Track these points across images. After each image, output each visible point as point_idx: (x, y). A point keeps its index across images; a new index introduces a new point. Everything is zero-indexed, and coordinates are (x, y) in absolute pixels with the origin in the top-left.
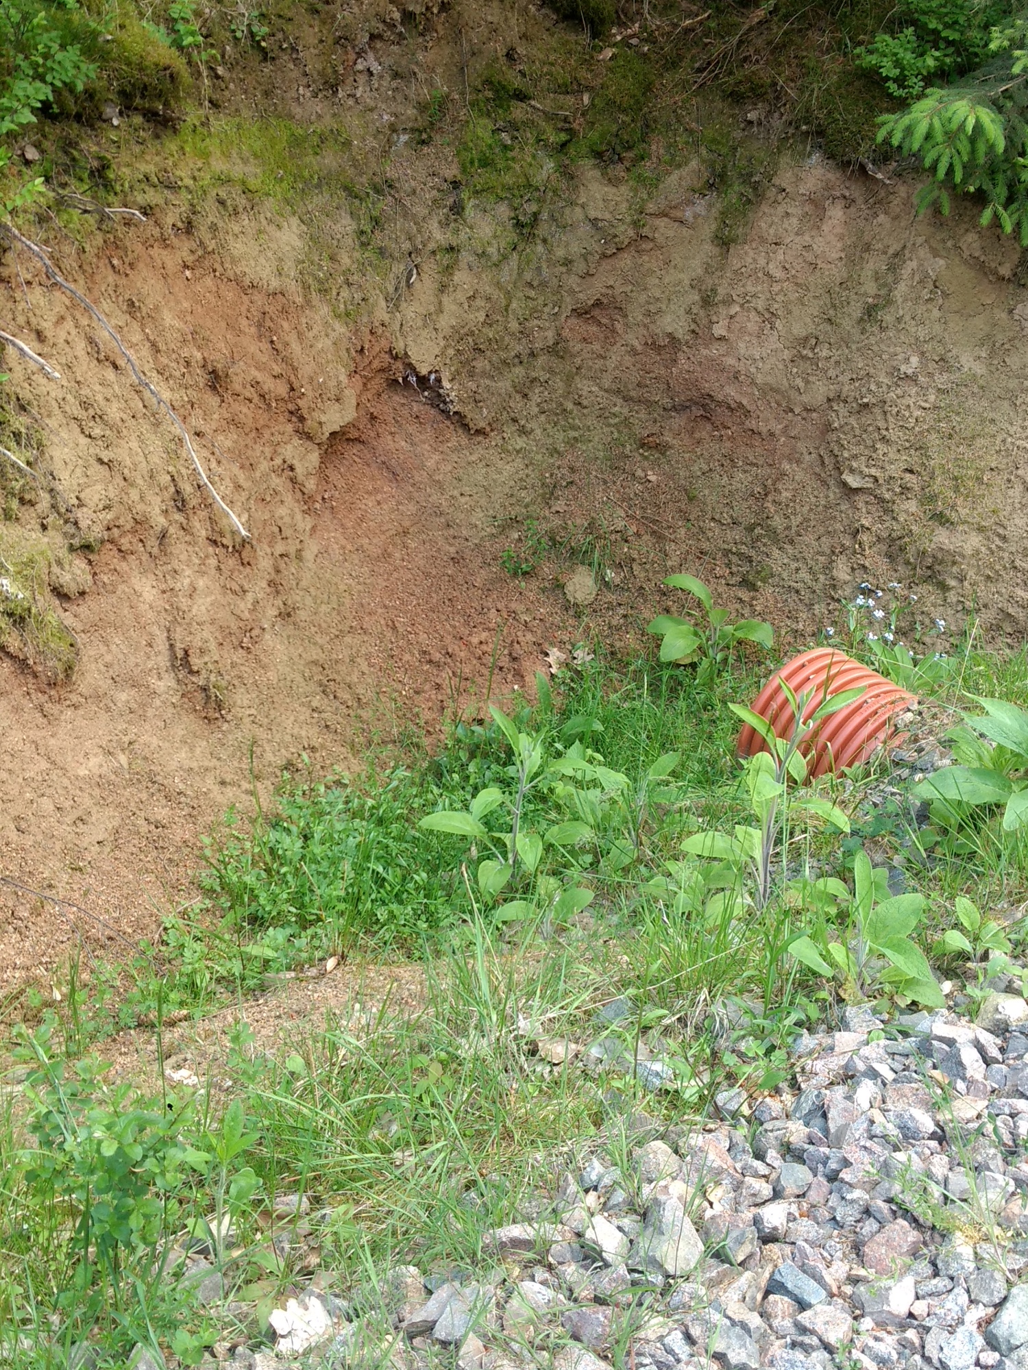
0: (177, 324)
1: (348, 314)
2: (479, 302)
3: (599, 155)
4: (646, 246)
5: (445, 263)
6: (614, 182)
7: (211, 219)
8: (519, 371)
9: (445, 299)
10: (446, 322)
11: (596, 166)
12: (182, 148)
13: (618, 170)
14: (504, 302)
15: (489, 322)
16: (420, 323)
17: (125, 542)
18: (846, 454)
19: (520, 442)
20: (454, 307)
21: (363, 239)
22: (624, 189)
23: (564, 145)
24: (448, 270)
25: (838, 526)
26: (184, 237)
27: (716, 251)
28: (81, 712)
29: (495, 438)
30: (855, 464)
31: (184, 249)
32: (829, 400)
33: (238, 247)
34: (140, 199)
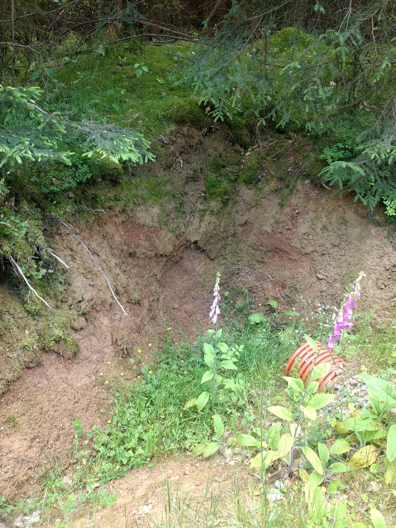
0: (119, 239)
1: (173, 231)
2: (212, 224)
3: (245, 182)
4: (259, 206)
5: (202, 214)
6: (250, 189)
7: (131, 208)
8: (223, 242)
9: (202, 224)
10: (202, 230)
11: (245, 185)
12: (122, 188)
13: (251, 186)
14: (219, 223)
15: (215, 229)
16: (194, 231)
17: (98, 308)
18: (318, 268)
19: (224, 262)
20: (204, 226)
21: (178, 209)
22: (253, 191)
23: (236, 179)
24: (203, 216)
25: (315, 289)
26: (122, 214)
27: (279, 208)
28: (80, 365)
29: (217, 261)
30: (320, 271)
31: (122, 218)
32: (312, 252)
33: (139, 215)
34: (107, 204)
